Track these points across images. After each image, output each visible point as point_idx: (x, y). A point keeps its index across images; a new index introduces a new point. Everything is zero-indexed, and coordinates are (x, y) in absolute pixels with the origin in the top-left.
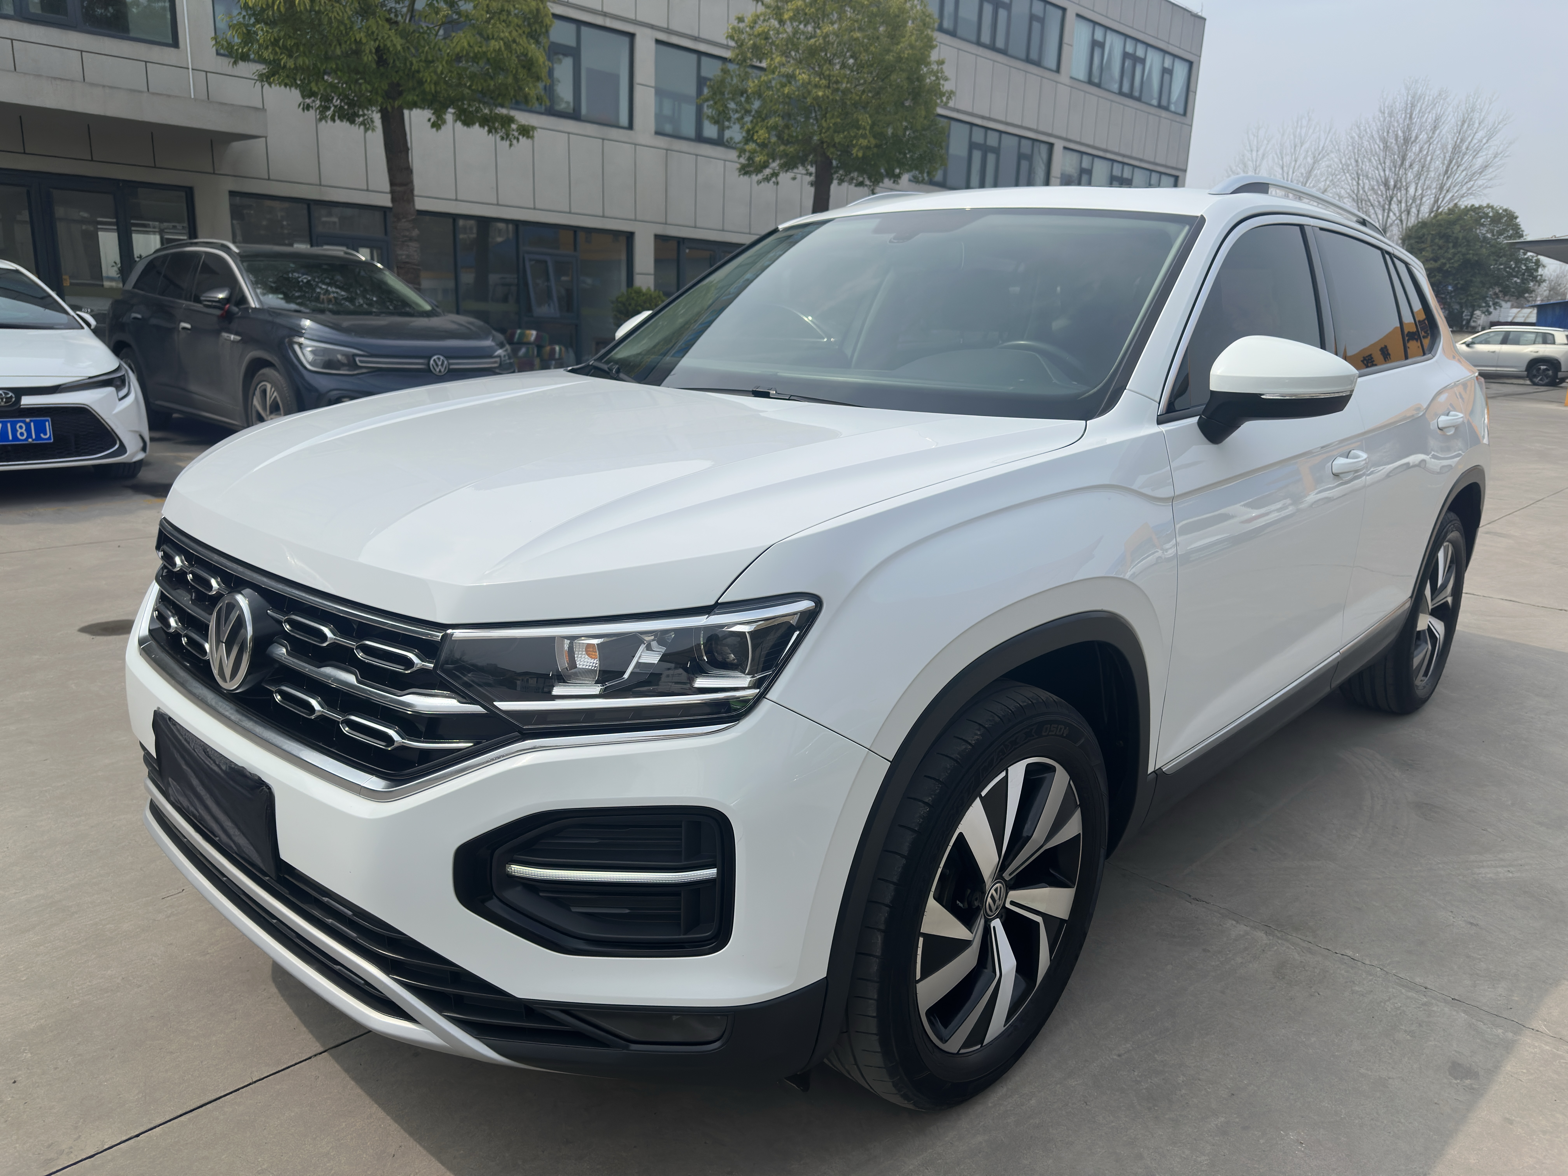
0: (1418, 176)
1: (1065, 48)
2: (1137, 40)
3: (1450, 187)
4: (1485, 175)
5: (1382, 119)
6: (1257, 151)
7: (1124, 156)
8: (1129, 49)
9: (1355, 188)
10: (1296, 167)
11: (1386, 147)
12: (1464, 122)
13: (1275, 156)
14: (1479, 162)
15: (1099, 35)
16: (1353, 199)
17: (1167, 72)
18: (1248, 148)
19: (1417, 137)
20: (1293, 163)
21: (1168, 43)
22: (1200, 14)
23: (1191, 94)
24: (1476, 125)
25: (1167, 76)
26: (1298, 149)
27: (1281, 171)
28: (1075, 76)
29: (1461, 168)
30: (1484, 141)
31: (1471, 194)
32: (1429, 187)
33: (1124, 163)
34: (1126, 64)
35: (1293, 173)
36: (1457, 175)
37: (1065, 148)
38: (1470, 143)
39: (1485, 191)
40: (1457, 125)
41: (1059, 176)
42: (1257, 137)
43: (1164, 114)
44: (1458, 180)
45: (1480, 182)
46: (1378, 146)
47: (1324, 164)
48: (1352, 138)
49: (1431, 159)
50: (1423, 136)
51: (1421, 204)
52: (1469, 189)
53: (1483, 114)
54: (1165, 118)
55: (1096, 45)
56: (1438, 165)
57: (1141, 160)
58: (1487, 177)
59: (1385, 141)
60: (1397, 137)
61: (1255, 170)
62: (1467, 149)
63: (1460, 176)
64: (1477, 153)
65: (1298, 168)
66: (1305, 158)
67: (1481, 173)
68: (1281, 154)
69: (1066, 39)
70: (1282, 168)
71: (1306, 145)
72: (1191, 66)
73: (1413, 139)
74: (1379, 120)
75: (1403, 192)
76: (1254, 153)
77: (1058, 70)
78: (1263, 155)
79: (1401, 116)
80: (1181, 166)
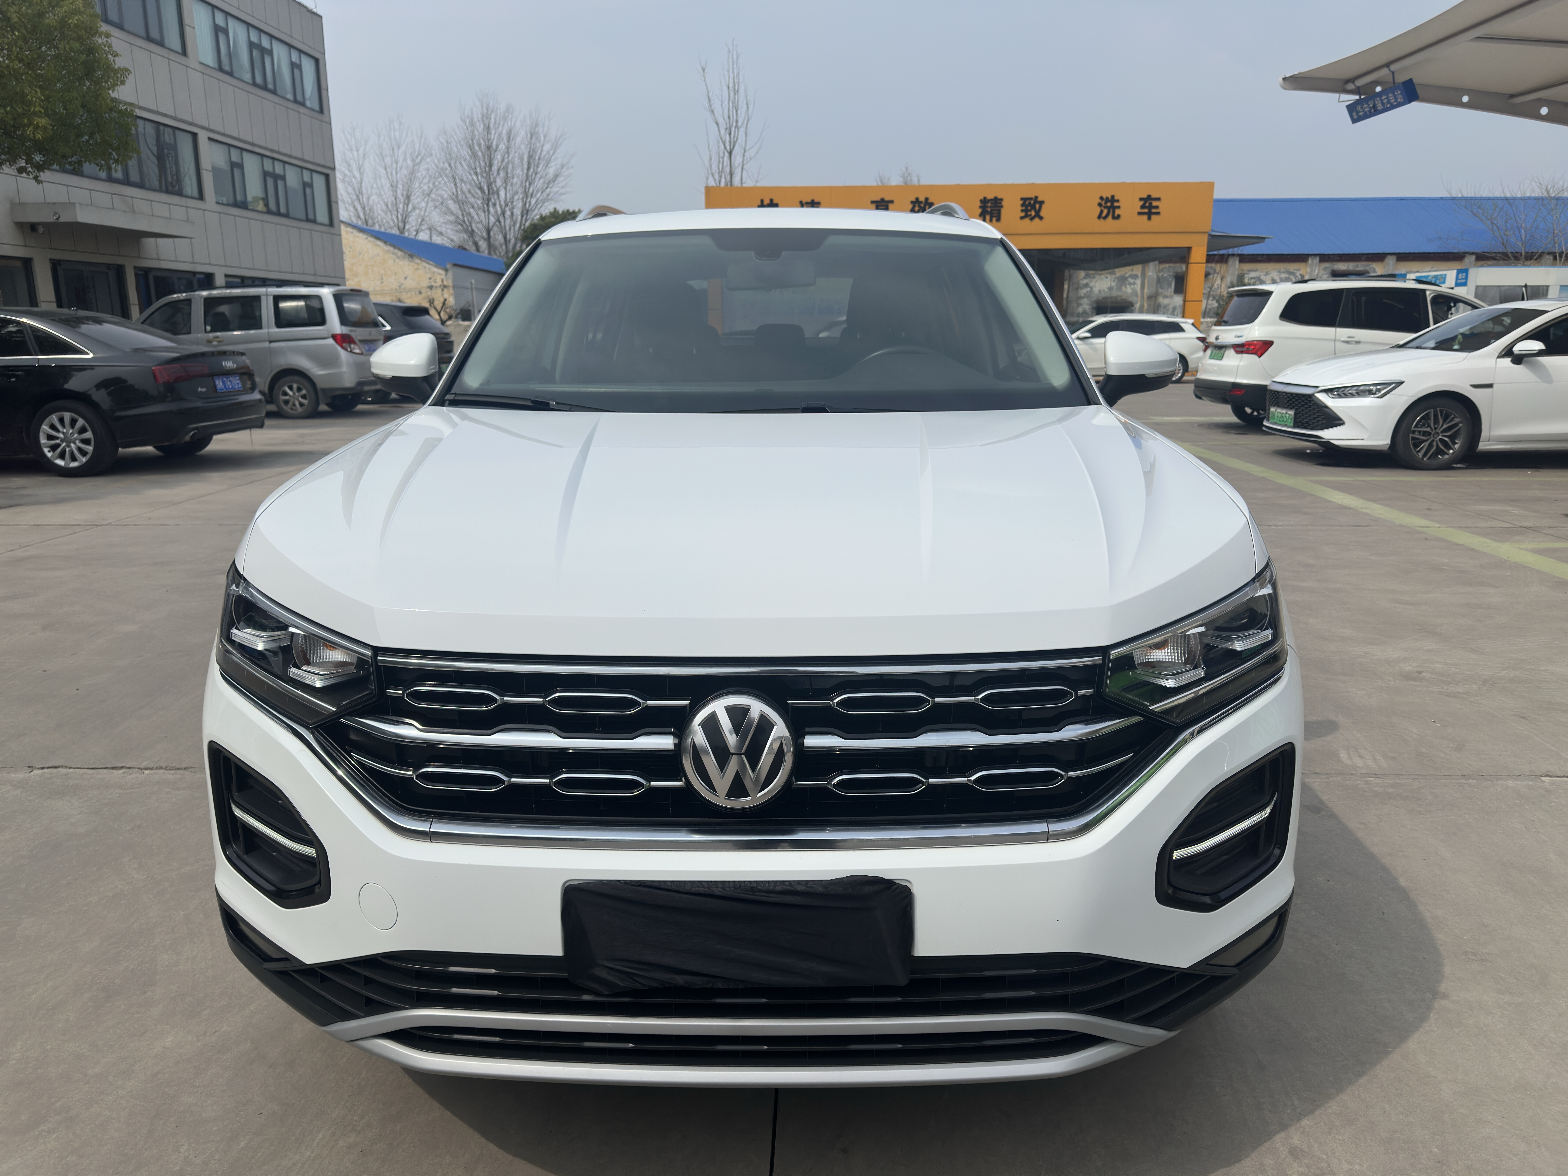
0: (506, 181)
1: (187, 30)
2: (260, 31)
3: (533, 193)
4: (558, 184)
5: (465, 127)
6: (357, 151)
7: (272, 151)
8: (254, 38)
9: (454, 190)
10: (398, 168)
11: (474, 155)
12: (532, 135)
13: (376, 157)
14: (551, 171)
15: (220, 20)
16: (455, 201)
17: (295, 67)
18: (347, 146)
19: (497, 146)
20: (394, 165)
21: (291, 37)
22: (315, 10)
23: (324, 92)
24: (542, 138)
25: (296, 71)
26: (396, 150)
27: (384, 171)
28: (202, 61)
29: (538, 176)
30: (551, 152)
31: (552, 200)
32: (516, 193)
33: (273, 159)
34: (254, 54)
35: (397, 174)
36: (536, 183)
37: (210, 139)
38: (541, 154)
39: (563, 197)
40: (527, 138)
41: (210, 169)
42: (354, 136)
43: (302, 110)
44: (538, 187)
45: (555, 189)
46: (465, 153)
47: (424, 166)
48: (442, 143)
49: (513, 167)
50: (502, 147)
51: (513, 208)
52: (548, 195)
53: (545, 128)
54: (305, 114)
55: (219, 31)
56: (519, 173)
57: (290, 156)
58: (560, 185)
59: (471, 147)
60: (479, 145)
61: (360, 170)
62: (539, 159)
63: (539, 183)
64: (548, 162)
65: (401, 169)
66: (405, 160)
67: (554, 181)
68: (381, 155)
69: (187, 20)
70: (386, 169)
71: (402, 149)
72: (318, 63)
73: (494, 147)
74: (463, 128)
75: (496, 196)
76: (355, 153)
77: (184, 53)
78: (364, 156)
79: (480, 127)
80: (330, 165)
